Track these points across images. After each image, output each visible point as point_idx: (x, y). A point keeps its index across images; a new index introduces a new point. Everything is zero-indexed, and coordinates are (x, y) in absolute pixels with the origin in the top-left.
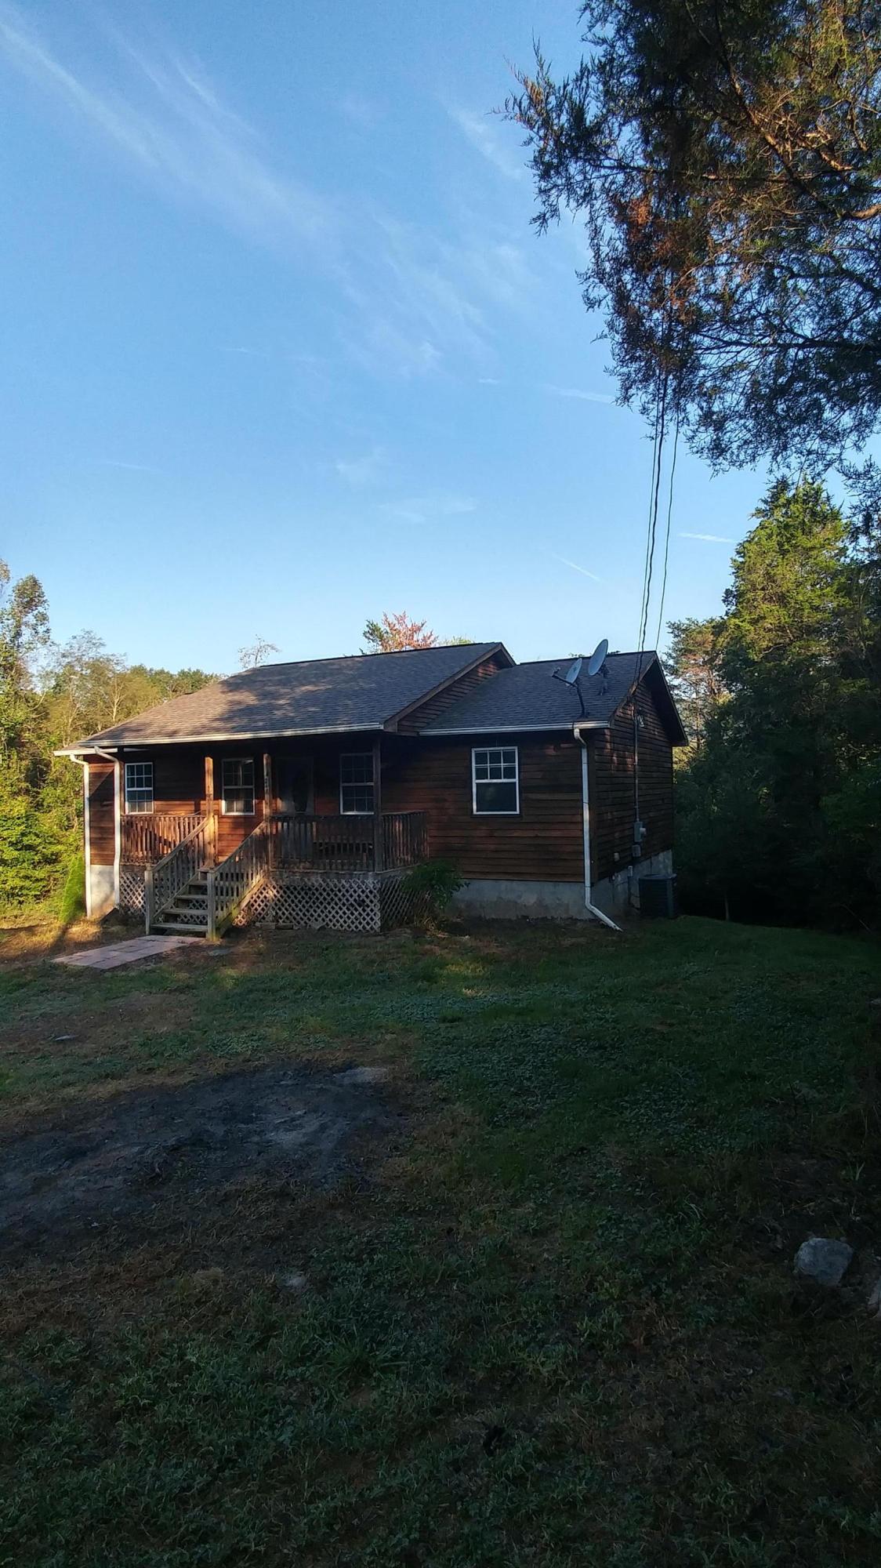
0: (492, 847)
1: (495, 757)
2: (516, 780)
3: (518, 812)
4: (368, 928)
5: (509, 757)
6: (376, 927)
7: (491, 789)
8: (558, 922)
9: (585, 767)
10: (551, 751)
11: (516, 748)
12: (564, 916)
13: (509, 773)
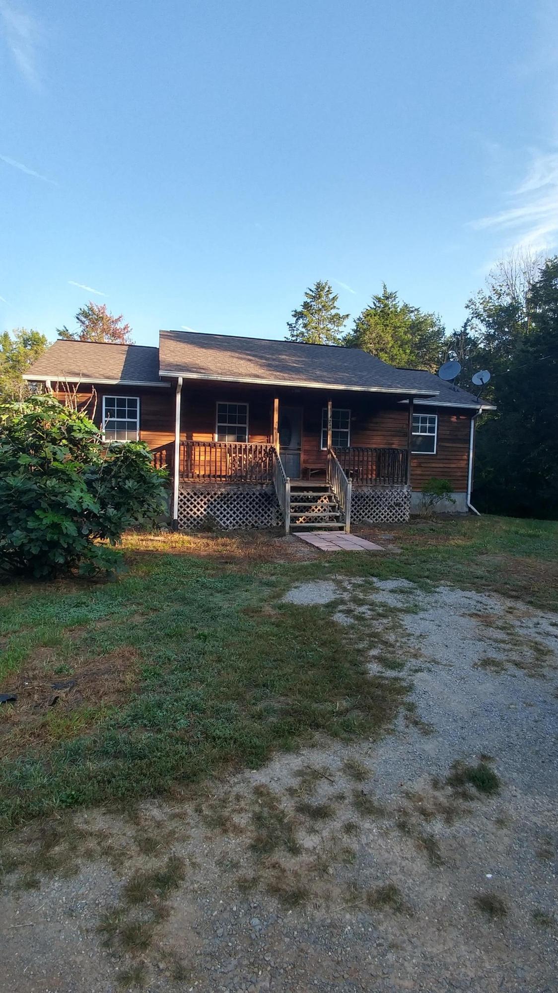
0: (419, 472)
1: (424, 420)
2: (435, 435)
3: (435, 453)
4: (401, 520)
5: (432, 421)
6: (407, 519)
7: (420, 438)
8: (451, 513)
9: (472, 430)
10: (454, 419)
11: (436, 416)
12: (454, 511)
13: (431, 430)
